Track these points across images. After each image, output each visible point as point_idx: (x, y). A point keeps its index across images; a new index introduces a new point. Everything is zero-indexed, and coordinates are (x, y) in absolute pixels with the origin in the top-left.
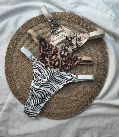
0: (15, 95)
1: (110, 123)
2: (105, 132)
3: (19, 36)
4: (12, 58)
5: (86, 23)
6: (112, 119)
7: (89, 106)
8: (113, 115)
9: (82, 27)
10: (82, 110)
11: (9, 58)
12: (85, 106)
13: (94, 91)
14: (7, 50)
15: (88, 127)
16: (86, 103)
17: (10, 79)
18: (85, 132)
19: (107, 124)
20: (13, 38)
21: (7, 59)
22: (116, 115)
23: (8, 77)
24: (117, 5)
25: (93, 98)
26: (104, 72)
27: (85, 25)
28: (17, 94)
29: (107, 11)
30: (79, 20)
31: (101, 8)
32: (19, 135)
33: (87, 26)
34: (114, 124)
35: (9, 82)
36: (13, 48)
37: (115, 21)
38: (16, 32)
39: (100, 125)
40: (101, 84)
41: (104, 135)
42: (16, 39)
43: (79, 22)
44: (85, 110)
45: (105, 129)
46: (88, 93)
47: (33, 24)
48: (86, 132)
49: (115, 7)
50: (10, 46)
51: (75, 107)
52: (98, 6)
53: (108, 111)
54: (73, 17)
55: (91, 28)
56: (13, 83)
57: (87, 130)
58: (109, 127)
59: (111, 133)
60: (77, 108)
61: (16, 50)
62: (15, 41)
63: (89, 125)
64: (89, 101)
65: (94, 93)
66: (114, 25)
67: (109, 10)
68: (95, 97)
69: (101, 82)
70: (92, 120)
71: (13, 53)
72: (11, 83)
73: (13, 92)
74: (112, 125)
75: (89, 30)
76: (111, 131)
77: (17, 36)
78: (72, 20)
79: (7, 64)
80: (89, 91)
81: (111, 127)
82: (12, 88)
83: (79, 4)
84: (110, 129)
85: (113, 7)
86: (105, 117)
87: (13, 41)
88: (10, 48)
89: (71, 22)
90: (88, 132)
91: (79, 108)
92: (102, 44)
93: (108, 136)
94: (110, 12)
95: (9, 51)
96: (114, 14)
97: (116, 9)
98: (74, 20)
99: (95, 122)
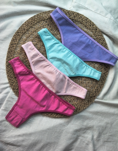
0: (16, 92)
1: (110, 122)
2: (105, 131)
3: (22, 32)
4: (14, 54)
5: (89, 23)
6: (112, 118)
7: (90, 104)
8: (113, 114)
9: (86, 26)
10: (84, 108)
11: (11, 54)
12: (86, 104)
13: (95, 90)
14: (10, 46)
15: (88, 126)
16: (88, 101)
17: (10, 76)
18: (85, 132)
19: (107, 123)
20: (17, 35)
21: (9, 55)
22: (116, 114)
23: (9, 74)
24: (115, 10)
25: (94, 97)
26: (105, 71)
27: (88, 24)
28: (17, 91)
29: (106, 15)
30: (83, 19)
31: (101, 12)
32: (18, 134)
33: (90, 26)
34: (113, 123)
35: (10, 79)
36: (15, 44)
37: (114, 24)
38: (19, 29)
39: (100, 124)
40: (102, 83)
41: (104, 134)
42: (19, 35)
43: (83, 21)
44: (86, 108)
45: (106, 128)
46: (89, 91)
47: (36, 20)
48: (87, 131)
49: (113, 12)
50: (13, 42)
51: (77, 105)
52: (97, 10)
53: (108, 110)
54: (77, 15)
55: (93, 28)
56: (14, 80)
57: (88, 130)
58: (109, 126)
59: (111, 133)
60: (78, 107)
61: (18, 46)
62: (18, 37)
63: (90, 125)
64: (91, 99)
65: (96, 92)
66: (113, 28)
67: (108, 14)
68: (96, 95)
69: (102, 81)
70: (92, 119)
71: (16, 49)
72: (11, 79)
73: (13, 89)
74: (112, 124)
75: (92, 29)
76: (110, 131)
77: (21, 32)
78: (76, 19)
79: (8, 60)
80: (90, 90)
81: (111, 126)
82: (13, 84)
83: (79, 8)
84: (110, 128)
85: (111, 12)
86: (105, 116)
87: (16, 37)
88: (12, 44)
89: (75, 20)
90: (89, 131)
91: (80, 106)
92: (103, 44)
93: (108, 135)
94: (109, 15)
95: (11, 47)
96: (112, 18)
97: (114, 14)
98: (78, 19)
99: (95, 121)
